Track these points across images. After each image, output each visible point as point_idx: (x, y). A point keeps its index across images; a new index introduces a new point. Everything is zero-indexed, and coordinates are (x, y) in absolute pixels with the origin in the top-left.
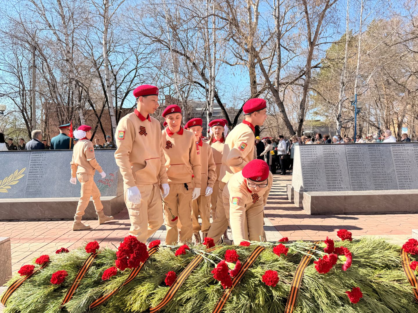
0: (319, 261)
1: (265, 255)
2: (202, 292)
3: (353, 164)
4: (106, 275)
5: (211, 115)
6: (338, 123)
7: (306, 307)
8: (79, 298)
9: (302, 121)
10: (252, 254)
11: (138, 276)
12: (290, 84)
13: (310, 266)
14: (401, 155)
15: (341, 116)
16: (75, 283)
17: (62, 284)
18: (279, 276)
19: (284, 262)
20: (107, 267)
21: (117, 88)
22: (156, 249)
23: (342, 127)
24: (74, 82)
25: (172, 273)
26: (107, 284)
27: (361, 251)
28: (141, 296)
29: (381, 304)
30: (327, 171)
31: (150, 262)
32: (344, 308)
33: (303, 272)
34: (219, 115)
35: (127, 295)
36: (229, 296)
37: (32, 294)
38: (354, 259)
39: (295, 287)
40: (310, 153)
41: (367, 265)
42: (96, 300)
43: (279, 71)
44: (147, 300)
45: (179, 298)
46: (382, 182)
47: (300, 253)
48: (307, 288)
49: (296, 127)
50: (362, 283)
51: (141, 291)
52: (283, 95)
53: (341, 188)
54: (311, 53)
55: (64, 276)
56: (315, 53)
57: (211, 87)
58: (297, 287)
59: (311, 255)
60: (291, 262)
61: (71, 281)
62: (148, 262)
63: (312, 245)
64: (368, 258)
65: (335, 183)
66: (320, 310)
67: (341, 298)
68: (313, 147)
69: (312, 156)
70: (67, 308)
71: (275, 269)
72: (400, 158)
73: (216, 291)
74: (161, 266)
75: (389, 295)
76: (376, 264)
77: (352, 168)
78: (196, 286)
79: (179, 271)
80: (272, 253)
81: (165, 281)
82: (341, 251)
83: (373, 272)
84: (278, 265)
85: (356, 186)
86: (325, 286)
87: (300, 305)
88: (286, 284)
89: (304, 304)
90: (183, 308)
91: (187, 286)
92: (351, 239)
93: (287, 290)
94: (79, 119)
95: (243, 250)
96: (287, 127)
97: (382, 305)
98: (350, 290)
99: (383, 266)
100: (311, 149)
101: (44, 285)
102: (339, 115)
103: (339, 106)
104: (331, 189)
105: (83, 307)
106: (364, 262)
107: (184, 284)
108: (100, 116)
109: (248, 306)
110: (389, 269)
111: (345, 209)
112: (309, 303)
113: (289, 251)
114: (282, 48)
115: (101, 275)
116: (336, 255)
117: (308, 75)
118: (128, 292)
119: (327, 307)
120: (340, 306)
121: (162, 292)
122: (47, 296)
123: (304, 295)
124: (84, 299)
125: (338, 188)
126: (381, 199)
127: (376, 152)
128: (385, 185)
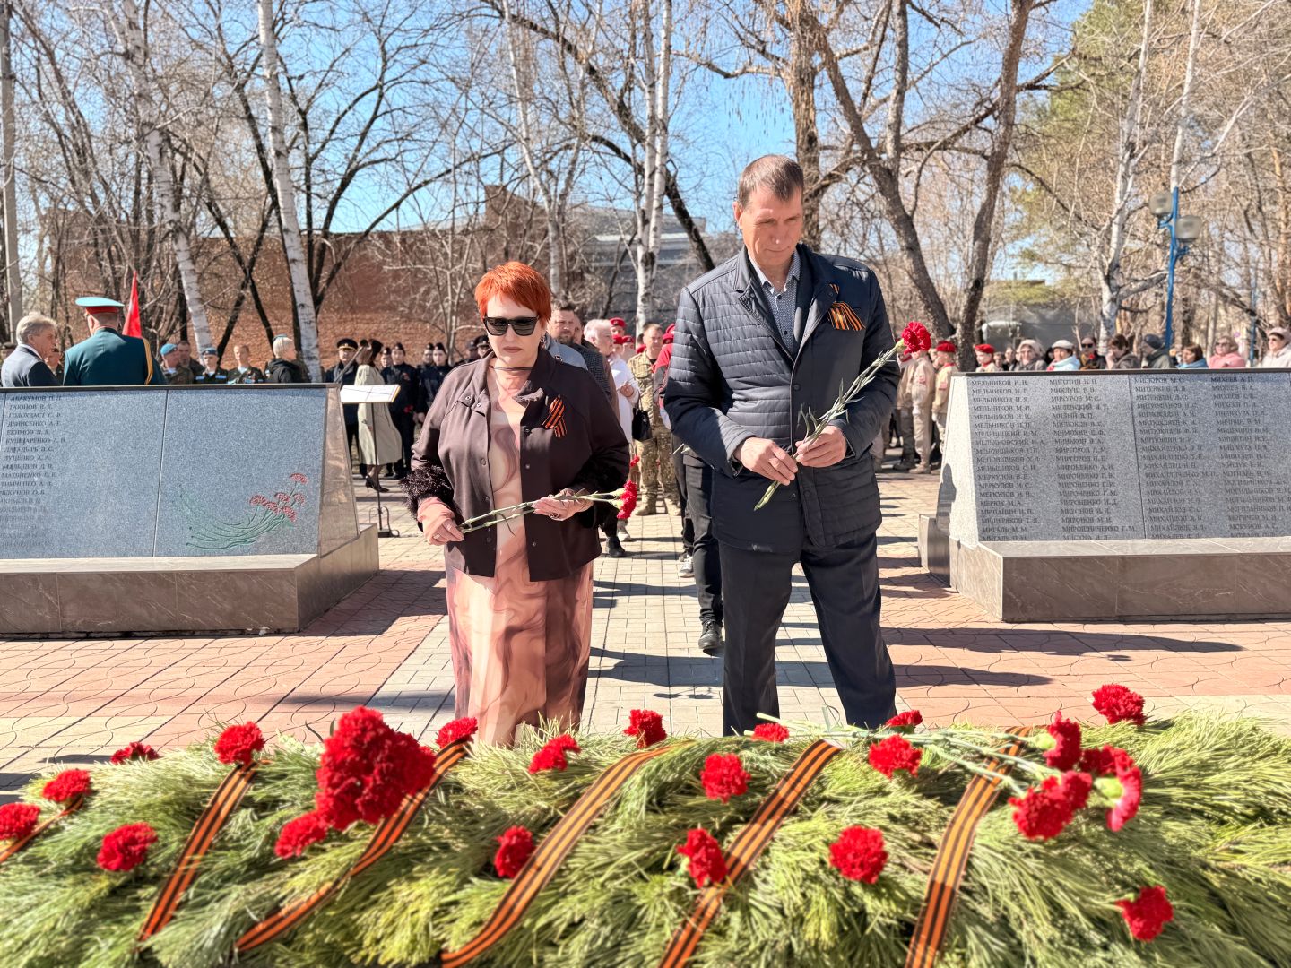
0: (1028, 800)
1: (841, 773)
2: (621, 900)
3: (1157, 444)
4: (288, 841)
5: (653, 263)
6: (1106, 295)
7: (979, 952)
8: (200, 916)
9: (978, 285)
10: (796, 767)
11: (402, 843)
12: (938, 148)
13: (995, 814)
15: (1118, 266)
16: (182, 867)
17: (137, 871)
18: (888, 847)
19: (904, 798)
20: (292, 811)
21: (309, 161)
22: (462, 750)
23: (1121, 308)
24: (155, 138)
25: (518, 834)
26: (294, 870)
27: (1176, 762)
28: (413, 913)
29: (1238, 942)
30: (1063, 467)
31: (441, 797)
32: (1109, 955)
33: (971, 833)
34: (681, 262)
35: (363, 909)
36: (717, 912)
37: (37, 905)
38: (1150, 790)
39: (943, 886)
40: (1004, 404)
41: (1194, 811)
42: (255, 924)
43: (902, 100)
44: (435, 926)
45: (542, 921)
46: (1252, 510)
47: (961, 766)
48: (984, 887)
49: (956, 307)
50: (1172, 872)
51: (412, 897)
52: (912, 190)
53: (1112, 529)
54: (1018, 32)
55: (145, 842)
56: (1033, 32)
57: (652, 158)
58: (950, 883)
59: (999, 775)
60: (930, 797)
61: (167, 859)
62: (435, 795)
63: (1006, 739)
64: (1197, 787)
66: (1028, 961)
67: (1100, 923)
68: (1017, 383)
69: (1012, 417)
70: (157, 952)
71: (873, 823)
73: (671, 896)
74: (480, 810)
75: (1265, 911)
76: (1225, 807)
77: (1150, 458)
78: (602, 880)
79: (545, 825)
80: (866, 767)
81: (496, 862)
82: (1102, 762)
83: (1212, 834)
84: (885, 810)
85: (1163, 523)
86: (1046, 883)
87: (957, 946)
88: (911, 872)
89: (972, 942)
90: (556, 953)
91: (574, 877)
92: (1139, 719)
93: (913, 893)
94: (177, 274)
95: (763, 753)
96: (927, 307)
97: (1241, 948)
98: (1131, 896)
99: (1249, 812)
100: (1009, 391)
101: (75, 872)
102: (1110, 265)
103: (1115, 229)
104: (1076, 533)
105: (213, 948)
106: (1183, 800)
107: (560, 871)
108: (253, 262)
109: (781, 947)
110: (1271, 823)
111: (1123, 604)
112: (988, 937)
113: (925, 761)
114: (912, 15)
115: (271, 838)
116: (1085, 776)
117: (1006, 117)
118: (367, 898)
119: (1051, 952)
120: (1095, 950)
121: (482, 898)
122: (88, 911)
123: (974, 911)
124: (213, 924)
125: (1101, 529)
126: (1249, 567)
127: (1241, 400)
128: (1265, 518)
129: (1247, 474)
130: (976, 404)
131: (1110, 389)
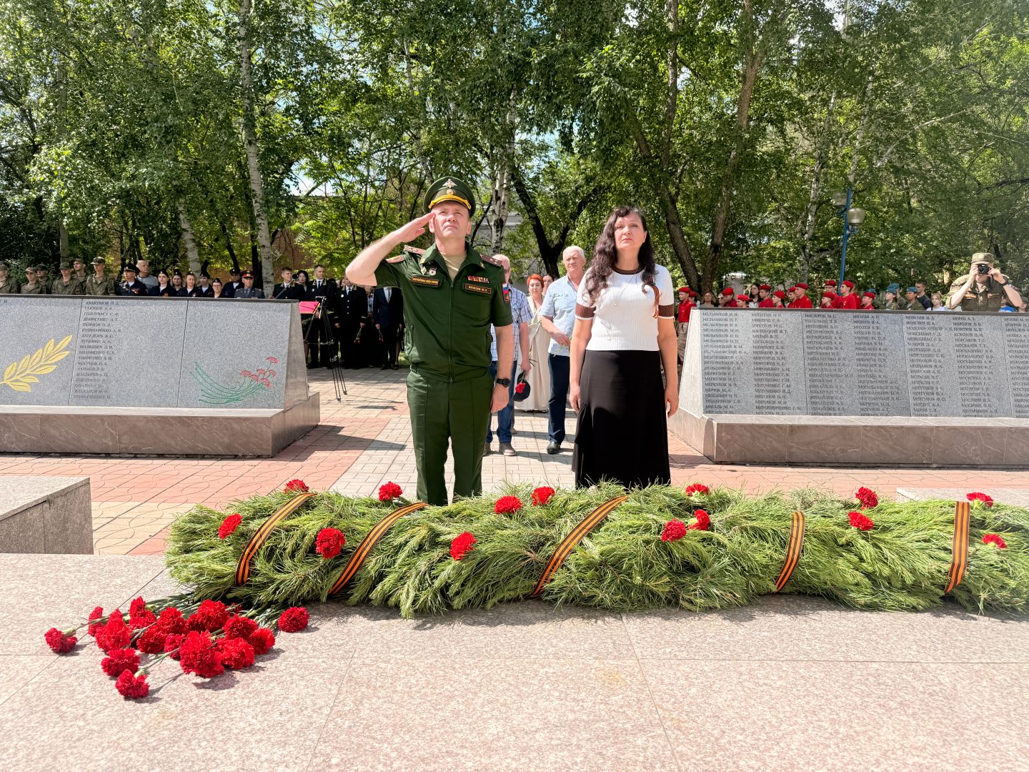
3: (817, 356)
9: (717, 249)
14: (925, 339)
30: (757, 369)
40: (722, 328)
46: (875, 399)
53: (786, 408)
68: (732, 314)
69: (726, 336)
72: (920, 347)
77: (812, 365)
85: (818, 406)
100: (726, 319)
104: (764, 410)
111: (790, 454)
125: (779, 408)
126: (870, 434)
127: (871, 330)
128: (882, 404)
129: (872, 376)
130: (705, 327)
131: (790, 320)
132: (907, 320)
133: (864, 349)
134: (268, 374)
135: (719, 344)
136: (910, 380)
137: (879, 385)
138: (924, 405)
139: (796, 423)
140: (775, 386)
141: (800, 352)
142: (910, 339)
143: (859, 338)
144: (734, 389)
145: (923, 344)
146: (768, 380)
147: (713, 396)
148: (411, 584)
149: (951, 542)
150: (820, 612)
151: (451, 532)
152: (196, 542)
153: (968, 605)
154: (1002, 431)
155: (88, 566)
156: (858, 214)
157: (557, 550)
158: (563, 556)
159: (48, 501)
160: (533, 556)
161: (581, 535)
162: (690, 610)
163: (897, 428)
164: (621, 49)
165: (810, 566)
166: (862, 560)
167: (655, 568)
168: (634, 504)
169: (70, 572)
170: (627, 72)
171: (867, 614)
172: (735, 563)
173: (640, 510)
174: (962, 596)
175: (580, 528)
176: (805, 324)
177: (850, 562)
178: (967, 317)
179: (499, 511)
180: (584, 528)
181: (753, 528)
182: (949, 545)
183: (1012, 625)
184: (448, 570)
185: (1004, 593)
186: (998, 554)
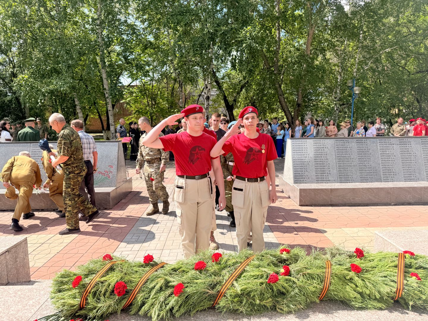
3: (341, 158)
9: (299, 106)
14: (387, 149)
30: (316, 164)
40: (300, 147)
46: (366, 175)
53: (329, 180)
65: (323, 176)
68: (304, 141)
69: (302, 150)
72: (385, 152)
77: (339, 161)
85: (343, 179)
100: (302, 143)
104: (319, 182)
111: (331, 201)
125: (326, 180)
126: (364, 191)
127: (364, 146)
128: (370, 178)
129: (365, 166)
130: (293, 147)
131: (329, 143)
132: (379, 141)
133: (361, 154)
134: (109, 172)
135: (299, 154)
136: (381, 167)
137: (368, 169)
138: (387, 177)
139: (333, 187)
140: (324, 171)
141: (334, 156)
142: (381, 149)
143: (359, 149)
144: (306, 173)
145: (386, 151)
146: (321, 169)
147: (297, 176)
148: (157, 307)
149: (396, 278)
150: (339, 311)
151: (175, 281)
152: (63, 287)
153: (405, 306)
154: (421, 188)
155: (19, 293)
156: (358, 90)
157: (222, 287)
158: (225, 291)
159: (8, 251)
160: (211, 292)
161: (232, 280)
162: (281, 313)
163: (376, 188)
164: (255, 28)
165: (333, 291)
166: (357, 286)
167: (265, 295)
168: (256, 262)
169: (11, 297)
170: (257, 37)
171: (360, 311)
172: (300, 291)
173: (258, 266)
174: (402, 302)
175: (232, 276)
176: (336, 144)
177: (351, 287)
178: (405, 139)
179: (196, 269)
180: (234, 276)
181: (308, 274)
182: (395, 279)
183: (424, 316)
184: (173, 301)
185: (420, 302)
186: (417, 283)
